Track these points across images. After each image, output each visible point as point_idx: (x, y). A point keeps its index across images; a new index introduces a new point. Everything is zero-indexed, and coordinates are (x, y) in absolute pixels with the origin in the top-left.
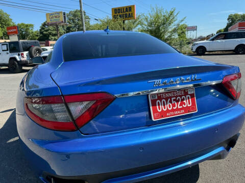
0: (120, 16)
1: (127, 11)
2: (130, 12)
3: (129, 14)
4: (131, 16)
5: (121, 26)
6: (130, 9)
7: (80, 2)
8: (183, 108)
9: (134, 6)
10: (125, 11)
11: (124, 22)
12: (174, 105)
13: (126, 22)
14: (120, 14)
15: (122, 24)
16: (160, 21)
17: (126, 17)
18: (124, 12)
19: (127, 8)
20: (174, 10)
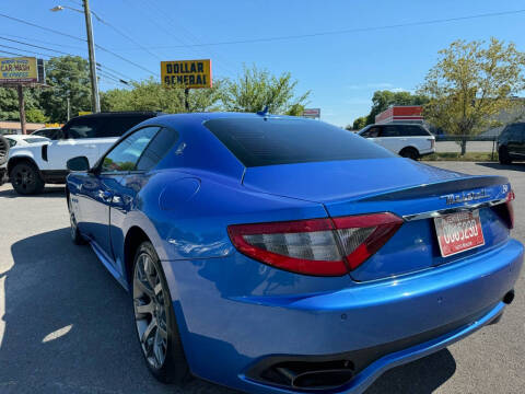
0: (180, 79)
1: (193, 69)
2: (201, 74)
3: (199, 77)
4: (202, 81)
5: (181, 99)
6: (200, 66)
7: (89, 41)
8: (470, 239)
9: (208, 61)
10: (189, 69)
11: (187, 92)
12: (461, 236)
13: (191, 91)
14: (180, 74)
15: (183, 95)
16: (261, 96)
17: (192, 81)
18: (187, 72)
19: (193, 65)
20: (289, 77)
